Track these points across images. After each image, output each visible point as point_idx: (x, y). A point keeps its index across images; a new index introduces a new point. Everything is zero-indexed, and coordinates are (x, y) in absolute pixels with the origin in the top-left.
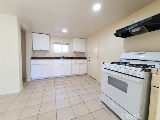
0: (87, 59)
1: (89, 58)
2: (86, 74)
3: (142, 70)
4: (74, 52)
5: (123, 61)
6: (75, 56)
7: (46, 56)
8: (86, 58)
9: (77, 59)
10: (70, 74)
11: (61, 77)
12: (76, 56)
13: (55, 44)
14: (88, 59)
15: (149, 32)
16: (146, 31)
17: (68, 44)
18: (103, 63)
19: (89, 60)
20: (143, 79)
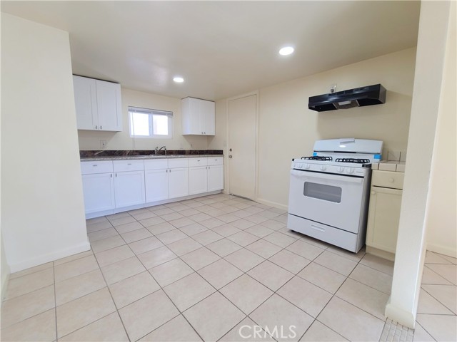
0: (222, 154)
1: (231, 150)
2: (221, 192)
3: (363, 166)
4: (186, 136)
5: (319, 155)
6: (187, 148)
7: (109, 148)
8: (220, 153)
9: (193, 154)
10: (186, 194)
11: (165, 205)
13: (133, 111)
14: (226, 153)
15: (361, 106)
16: (357, 105)
17: (170, 114)
18: (293, 160)
19: (231, 157)
20: (363, 177)
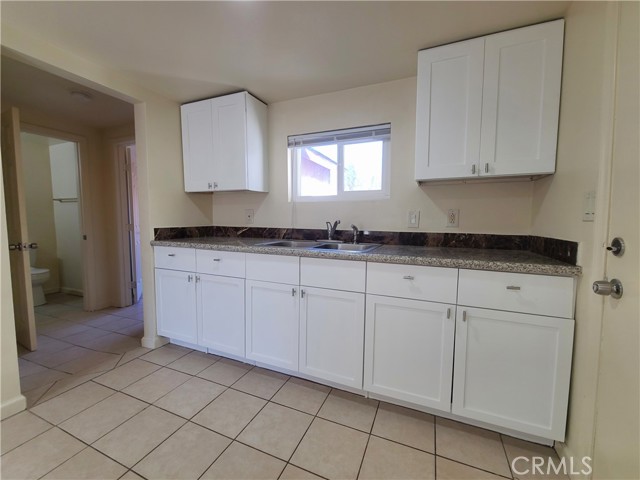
0: (572, 262)
12: (452, 218)
17: (381, 131)
19: (612, 287)
